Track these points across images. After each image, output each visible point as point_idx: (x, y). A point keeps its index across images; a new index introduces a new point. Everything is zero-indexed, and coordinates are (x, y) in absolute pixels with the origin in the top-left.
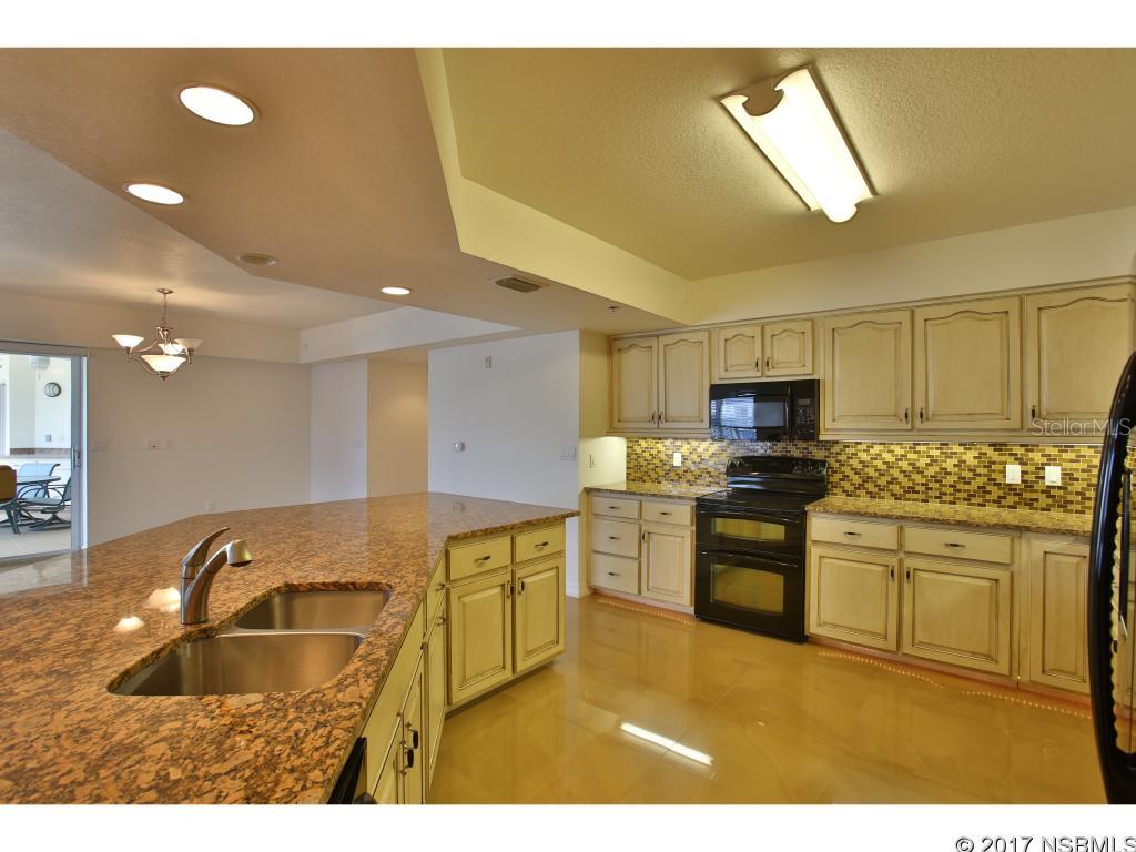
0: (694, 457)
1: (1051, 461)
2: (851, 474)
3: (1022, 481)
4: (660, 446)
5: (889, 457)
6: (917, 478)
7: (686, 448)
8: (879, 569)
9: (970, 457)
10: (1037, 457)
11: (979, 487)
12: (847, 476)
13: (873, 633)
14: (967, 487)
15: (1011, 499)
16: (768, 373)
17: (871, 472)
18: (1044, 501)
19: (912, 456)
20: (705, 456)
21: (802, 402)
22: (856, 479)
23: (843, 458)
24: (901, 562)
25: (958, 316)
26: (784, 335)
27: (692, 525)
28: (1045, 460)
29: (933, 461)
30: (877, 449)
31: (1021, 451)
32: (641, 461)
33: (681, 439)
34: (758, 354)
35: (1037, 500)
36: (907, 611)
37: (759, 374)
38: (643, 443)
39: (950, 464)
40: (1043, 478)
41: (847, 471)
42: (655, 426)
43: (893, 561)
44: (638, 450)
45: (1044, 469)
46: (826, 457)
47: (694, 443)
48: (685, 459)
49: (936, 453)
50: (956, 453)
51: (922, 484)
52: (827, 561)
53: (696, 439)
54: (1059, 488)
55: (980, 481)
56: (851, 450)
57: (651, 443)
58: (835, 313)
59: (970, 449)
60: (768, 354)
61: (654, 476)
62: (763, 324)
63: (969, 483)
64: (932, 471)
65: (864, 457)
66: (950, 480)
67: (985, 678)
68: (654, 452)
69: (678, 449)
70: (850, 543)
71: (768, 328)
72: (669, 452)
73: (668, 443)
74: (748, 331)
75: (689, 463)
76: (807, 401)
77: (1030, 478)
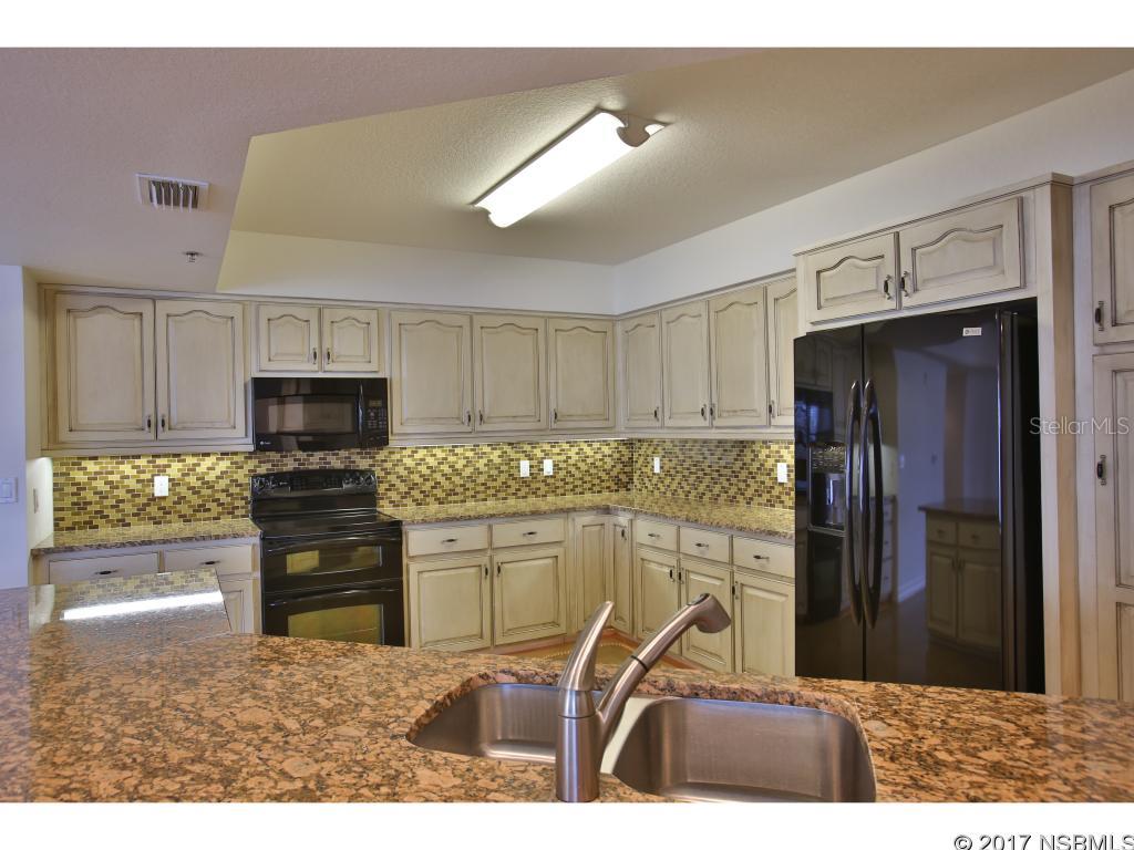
0: (192, 480)
1: (547, 455)
2: (398, 483)
3: (531, 474)
4: (126, 468)
5: (431, 461)
6: (456, 479)
7: (175, 469)
8: (473, 570)
9: (495, 456)
10: (538, 453)
11: (503, 483)
12: (394, 485)
13: (469, 637)
14: (495, 484)
15: (525, 490)
16: (327, 367)
17: (416, 478)
18: (544, 488)
19: (452, 459)
20: (211, 477)
21: (373, 403)
22: (403, 488)
23: (388, 465)
24: (491, 558)
25: (504, 328)
26: (345, 323)
27: (254, 570)
28: (542, 455)
29: (469, 462)
30: (421, 454)
31: (527, 448)
32: (89, 495)
33: (166, 456)
34: (315, 344)
35: (539, 489)
36: (497, 604)
37: (316, 367)
38: (91, 466)
39: (481, 464)
40: (542, 470)
41: (392, 478)
42: (152, 436)
43: (484, 560)
44: (80, 477)
45: (542, 463)
46: (370, 465)
47: (191, 460)
48: (173, 483)
49: (470, 454)
50: (485, 453)
51: (461, 486)
52: (426, 575)
53: (194, 455)
54: (551, 477)
55: (503, 477)
56: (396, 457)
57: (109, 465)
58: (401, 307)
59: (495, 449)
60: (326, 345)
61: (114, 515)
62: (321, 306)
63: (496, 480)
64: (468, 472)
65: (409, 462)
66: (482, 479)
67: (544, 643)
68: (115, 478)
69: (162, 470)
70: (450, 552)
71: (326, 312)
72: (147, 476)
73: (142, 462)
74: (302, 313)
75: (182, 490)
76: (379, 403)
77: (535, 470)
